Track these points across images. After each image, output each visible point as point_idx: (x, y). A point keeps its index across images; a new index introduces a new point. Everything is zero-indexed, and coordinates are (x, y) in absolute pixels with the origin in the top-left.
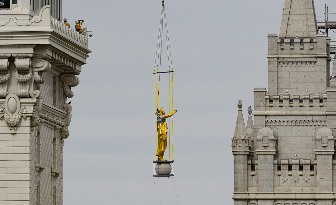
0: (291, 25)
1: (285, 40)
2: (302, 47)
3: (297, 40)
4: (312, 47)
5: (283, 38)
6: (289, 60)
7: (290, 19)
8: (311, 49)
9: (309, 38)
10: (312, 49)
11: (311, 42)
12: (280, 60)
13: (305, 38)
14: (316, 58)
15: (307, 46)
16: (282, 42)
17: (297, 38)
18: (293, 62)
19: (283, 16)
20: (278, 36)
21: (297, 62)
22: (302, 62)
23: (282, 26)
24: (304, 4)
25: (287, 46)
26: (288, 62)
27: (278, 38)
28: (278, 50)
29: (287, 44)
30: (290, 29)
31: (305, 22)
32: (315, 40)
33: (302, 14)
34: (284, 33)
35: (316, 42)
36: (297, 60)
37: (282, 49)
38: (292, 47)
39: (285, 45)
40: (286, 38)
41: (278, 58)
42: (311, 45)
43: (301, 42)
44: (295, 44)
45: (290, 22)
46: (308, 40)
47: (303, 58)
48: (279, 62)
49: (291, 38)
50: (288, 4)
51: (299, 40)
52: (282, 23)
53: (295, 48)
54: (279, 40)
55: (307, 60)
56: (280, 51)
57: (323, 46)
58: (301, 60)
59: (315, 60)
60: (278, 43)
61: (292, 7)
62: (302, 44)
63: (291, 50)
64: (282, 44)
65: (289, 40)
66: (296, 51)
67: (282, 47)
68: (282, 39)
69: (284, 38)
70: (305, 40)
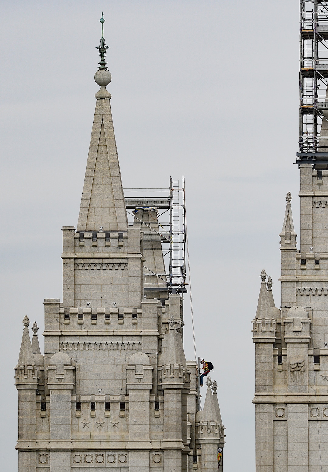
0: (93, 214)
1: (86, 235)
2: (107, 244)
3: (101, 234)
4: (121, 244)
5: (82, 231)
6: (91, 261)
7: (91, 206)
8: (120, 247)
9: (118, 231)
10: (122, 246)
11: (121, 237)
12: (78, 261)
13: (112, 231)
14: (126, 259)
15: (114, 243)
16: (81, 237)
17: (101, 231)
18: (96, 264)
19: (82, 202)
20: (76, 228)
21: (102, 264)
22: (108, 264)
23: (81, 215)
24: (110, 186)
25: (88, 243)
26: (89, 264)
27: (75, 231)
28: (76, 248)
29: (88, 240)
30: (92, 219)
31: (112, 210)
32: (125, 235)
33: (108, 198)
34: (84, 224)
35: (127, 238)
36: (101, 261)
37: (81, 247)
38: (95, 244)
39: (86, 241)
40: (86, 231)
41: (76, 258)
42: (121, 241)
43: (107, 237)
44: (98, 240)
45: (92, 210)
46: (116, 235)
47: (110, 258)
48: (78, 264)
49: (93, 231)
50: (89, 186)
51: (104, 235)
52: (80, 212)
53: (99, 245)
54: (78, 235)
55: (114, 261)
56: (78, 249)
57: (136, 243)
58: (106, 261)
59: (125, 261)
60: (76, 238)
61: (94, 190)
62: (108, 240)
63: (93, 249)
64: (81, 240)
65: (90, 235)
66: (100, 249)
67: (82, 244)
68: (81, 233)
69: (84, 231)
70: (112, 235)
